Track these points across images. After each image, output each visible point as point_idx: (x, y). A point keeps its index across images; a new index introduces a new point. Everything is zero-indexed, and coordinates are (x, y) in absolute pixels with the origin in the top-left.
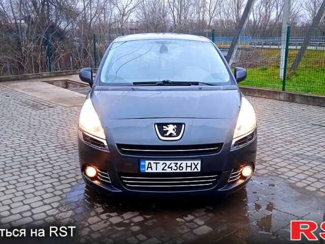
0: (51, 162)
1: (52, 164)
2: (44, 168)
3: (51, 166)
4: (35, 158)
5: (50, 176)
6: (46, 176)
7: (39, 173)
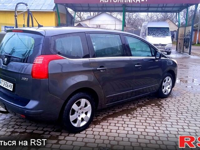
0: (178, 110)
1: (178, 109)
2: (183, 108)
3: (179, 108)
4: (186, 116)
5: (182, 104)
6: (184, 104)
7: (187, 106)
